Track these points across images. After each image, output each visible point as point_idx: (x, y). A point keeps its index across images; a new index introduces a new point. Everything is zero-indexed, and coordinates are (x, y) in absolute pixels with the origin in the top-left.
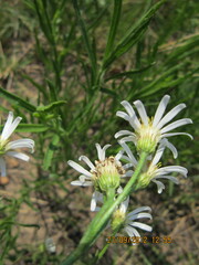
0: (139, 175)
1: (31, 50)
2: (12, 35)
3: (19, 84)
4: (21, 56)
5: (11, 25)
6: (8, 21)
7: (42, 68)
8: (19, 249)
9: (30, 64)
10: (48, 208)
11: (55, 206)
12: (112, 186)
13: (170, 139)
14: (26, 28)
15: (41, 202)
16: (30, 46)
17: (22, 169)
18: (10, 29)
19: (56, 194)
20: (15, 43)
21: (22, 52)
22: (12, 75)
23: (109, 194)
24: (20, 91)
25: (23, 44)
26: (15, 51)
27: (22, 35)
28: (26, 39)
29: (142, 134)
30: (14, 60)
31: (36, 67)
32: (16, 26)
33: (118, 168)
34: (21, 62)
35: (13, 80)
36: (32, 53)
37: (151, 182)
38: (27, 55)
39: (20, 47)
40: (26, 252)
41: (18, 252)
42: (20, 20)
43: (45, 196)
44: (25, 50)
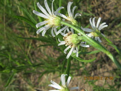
0: (72, 25)
1: (24, 80)
2: (18, 88)
3: (39, 85)
4: (27, 84)
5: (13, 89)
6: (11, 90)
7: (32, 74)
8: (114, 84)
9: (30, 80)
10: (95, 71)
11: (94, 68)
12: (77, 37)
13: (55, 10)
14: (14, 82)
15: (93, 74)
16: (22, 80)
17: (78, 83)
18: (15, 89)
19: (89, 68)
20: (21, 87)
21: (25, 84)
22: (35, 88)
23: (81, 39)
24: (42, 84)
25: (22, 83)
26: (24, 87)
27: (18, 84)
28: (19, 82)
29: (53, 24)
30: (29, 87)
31: (32, 77)
32: (13, 86)
33: (69, 35)
34: (29, 84)
35: (38, 87)
36: (26, 79)
37: (75, 19)
38: (26, 81)
39: (23, 84)
40: (116, 81)
41: (116, 84)
42: (11, 85)
43: (90, 72)
44: (24, 82)
